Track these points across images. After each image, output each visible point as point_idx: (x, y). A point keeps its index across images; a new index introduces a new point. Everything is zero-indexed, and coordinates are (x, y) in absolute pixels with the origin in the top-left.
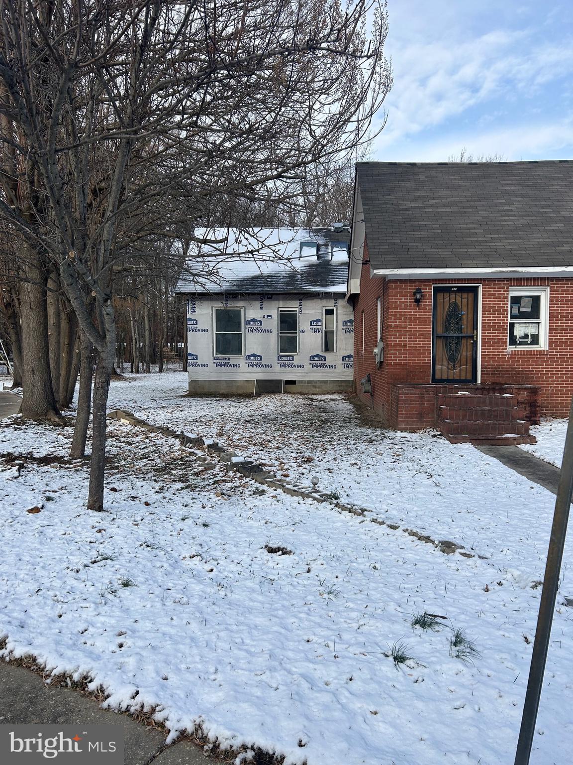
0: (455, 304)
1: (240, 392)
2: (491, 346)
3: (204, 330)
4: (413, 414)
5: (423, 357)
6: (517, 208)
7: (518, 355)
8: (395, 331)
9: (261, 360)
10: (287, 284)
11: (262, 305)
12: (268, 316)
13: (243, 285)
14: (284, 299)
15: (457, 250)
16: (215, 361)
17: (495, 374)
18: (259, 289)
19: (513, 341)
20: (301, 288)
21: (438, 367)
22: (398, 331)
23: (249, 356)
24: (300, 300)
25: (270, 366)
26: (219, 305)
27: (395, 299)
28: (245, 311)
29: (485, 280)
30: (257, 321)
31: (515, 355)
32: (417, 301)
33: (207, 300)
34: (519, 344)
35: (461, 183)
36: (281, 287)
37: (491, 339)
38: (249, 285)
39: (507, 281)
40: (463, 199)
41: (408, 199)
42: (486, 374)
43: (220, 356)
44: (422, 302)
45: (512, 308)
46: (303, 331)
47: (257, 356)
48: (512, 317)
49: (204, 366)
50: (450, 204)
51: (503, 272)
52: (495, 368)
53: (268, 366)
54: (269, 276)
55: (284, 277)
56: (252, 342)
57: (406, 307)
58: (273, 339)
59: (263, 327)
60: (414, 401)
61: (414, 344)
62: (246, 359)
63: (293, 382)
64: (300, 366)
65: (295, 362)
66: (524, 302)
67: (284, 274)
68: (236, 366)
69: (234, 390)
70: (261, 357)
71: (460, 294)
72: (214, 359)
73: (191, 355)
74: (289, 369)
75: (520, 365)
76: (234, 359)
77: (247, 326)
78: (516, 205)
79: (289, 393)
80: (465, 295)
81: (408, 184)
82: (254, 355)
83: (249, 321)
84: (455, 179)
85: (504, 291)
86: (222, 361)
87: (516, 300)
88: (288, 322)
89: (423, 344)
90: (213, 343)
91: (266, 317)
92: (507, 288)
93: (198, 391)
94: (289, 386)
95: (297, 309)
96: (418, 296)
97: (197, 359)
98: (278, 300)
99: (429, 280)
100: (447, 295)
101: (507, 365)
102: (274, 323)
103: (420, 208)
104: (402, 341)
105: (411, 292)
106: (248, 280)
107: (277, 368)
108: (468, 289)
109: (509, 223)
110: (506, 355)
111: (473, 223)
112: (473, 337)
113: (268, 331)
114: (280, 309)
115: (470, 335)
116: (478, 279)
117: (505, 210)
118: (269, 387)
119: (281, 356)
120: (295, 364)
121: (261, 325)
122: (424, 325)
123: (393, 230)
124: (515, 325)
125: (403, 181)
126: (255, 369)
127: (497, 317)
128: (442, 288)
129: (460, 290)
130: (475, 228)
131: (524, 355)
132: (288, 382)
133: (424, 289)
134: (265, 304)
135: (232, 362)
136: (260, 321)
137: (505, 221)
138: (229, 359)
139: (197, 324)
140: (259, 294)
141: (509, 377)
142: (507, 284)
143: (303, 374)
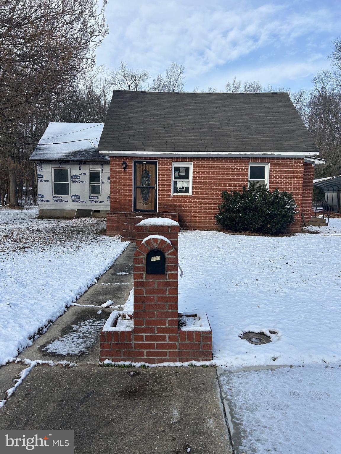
0: (146, 170)
1: (67, 216)
2: (163, 193)
3: (47, 181)
4: (114, 227)
5: (128, 198)
6: (188, 119)
7: (176, 198)
8: (113, 184)
9: (80, 198)
10: (94, 156)
11: (80, 167)
12: (83, 173)
13: (69, 156)
14: (92, 164)
15: (146, 142)
16: (53, 198)
17: (165, 207)
18: (78, 158)
19: (176, 190)
20: (101, 158)
21: (137, 203)
22: (115, 184)
23: (73, 196)
24: (102, 165)
25: (85, 202)
26: (57, 167)
27: (113, 167)
28: (70, 170)
29: (159, 158)
30: (77, 176)
31: (175, 197)
32: (125, 168)
33: (49, 164)
34: (179, 192)
35: (166, 104)
36: (90, 157)
37: (163, 189)
38: (72, 156)
39: (171, 159)
40: (162, 113)
41: (133, 113)
42: (160, 207)
43: (56, 196)
44: (127, 169)
45: (175, 173)
46: (103, 183)
47: (77, 196)
48: (175, 178)
49: (47, 201)
50: (154, 116)
51: (166, 154)
52: (165, 204)
53: (84, 202)
54: (85, 151)
55: (93, 152)
56: (74, 188)
57: (119, 171)
58: (87, 187)
59: (81, 180)
60: (114, 220)
61: (123, 191)
62: (71, 198)
63: (98, 211)
64: (102, 202)
65: (100, 200)
66: (181, 170)
67: (94, 150)
68: (65, 201)
69: (65, 215)
70: (80, 196)
71: (148, 165)
72: (53, 197)
73: (39, 195)
74: (96, 203)
75: (177, 203)
76: (64, 198)
77: (71, 179)
78: (189, 117)
79: (96, 217)
80: (151, 166)
81: (136, 103)
82: (75, 195)
83: (73, 176)
84: (163, 102)
85: (169, 164)
86: (58, 199)
87: (177, 169)
88: (95, 177)
89: (128, 191)
90: (52, 188)
91: (82, 174)
92: (171, 162)
93: (43, 215)
94: (96, 214)
95: (100, 170)
96: (124, 166)
97: (43, 197)
98: (89, 164)
99: (131, 157)
100: (141, 165)
101: (171, 203)
102: (87, 178)
103: (137, 117)
104: (117, 189)
105: (120, 163)
106: (72, 153)
107: (89, 203)
108: (152, 162)
109: (180, 127)
110: (170, 198)
111: (161, 127)
112: (154, 188)
113: (84, 182)
114: (90, 170)
115: (153, 187)
116: (156, 157)
117: (181, 120)
118: (83, 214)
119: (92, 196)
120: (99, 201)
121: (80, 178)
122: (128, 181)
123: (117, 129)
124: (178, 182)
125: (135, 102)
126: (76, 203)
127: (165, 178)
128: (139, 161)
129: (148, 163)
130: (161, 130)
131: (180, 198)
132: (96, 211)
133: (128, 162)
134: (82, 166)
135: (63, 199)
136: (79, 176)
137: (179, 126)
138: (61, 198)
139: (43, 177)
140: (77, 161)
141: (172, 209)
142: (171, 160)
143: (104, 207)
